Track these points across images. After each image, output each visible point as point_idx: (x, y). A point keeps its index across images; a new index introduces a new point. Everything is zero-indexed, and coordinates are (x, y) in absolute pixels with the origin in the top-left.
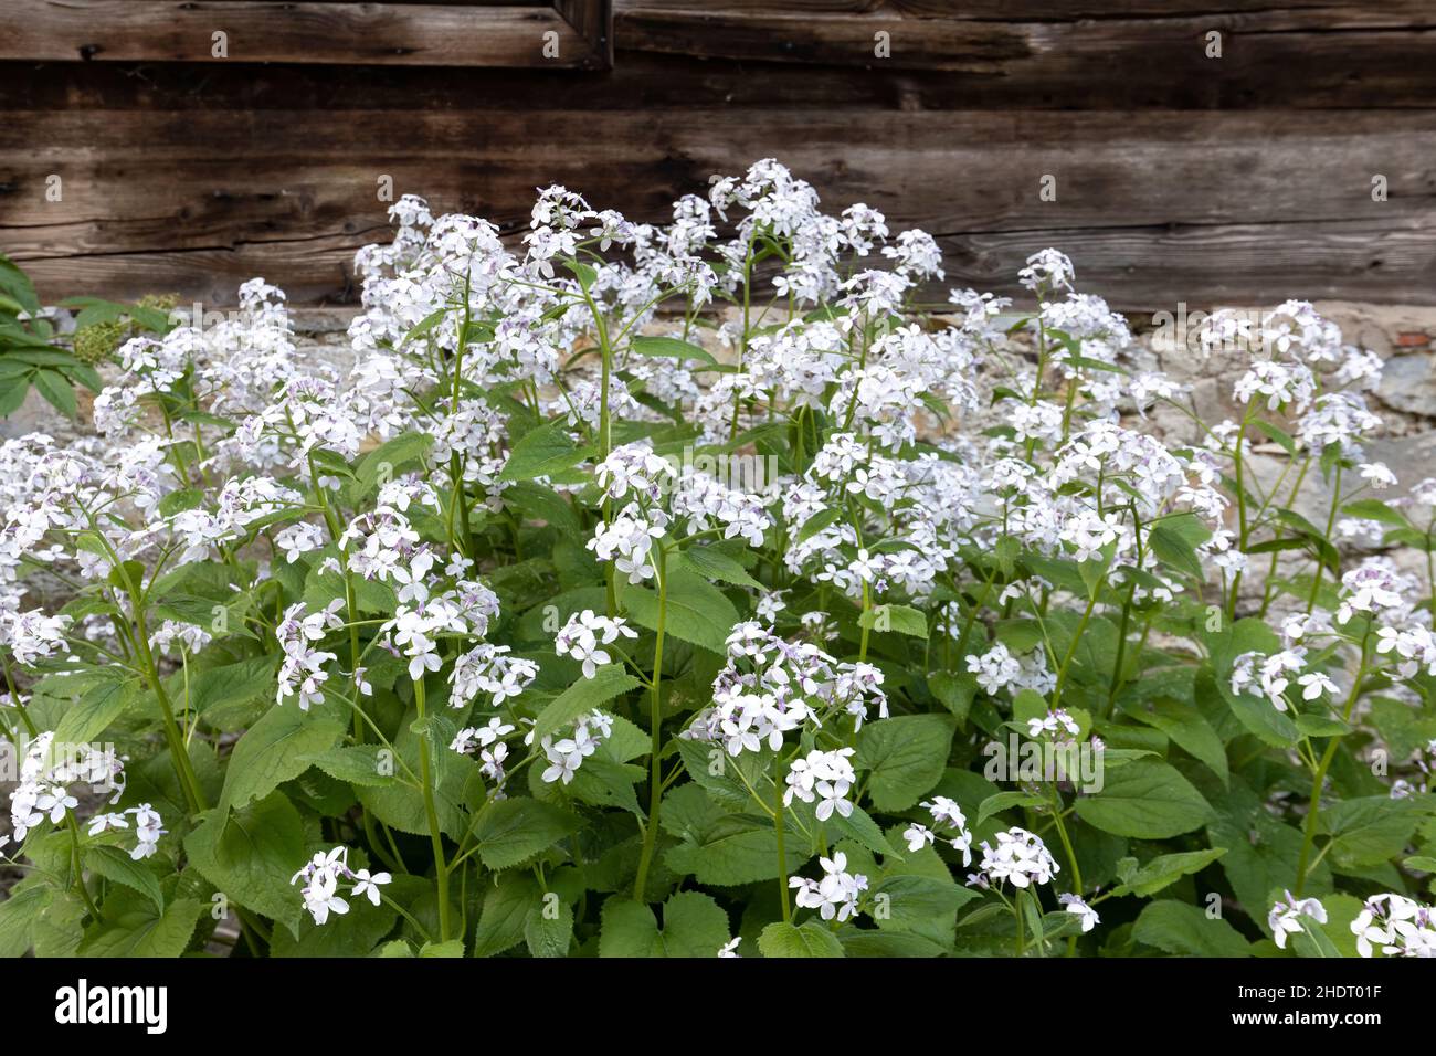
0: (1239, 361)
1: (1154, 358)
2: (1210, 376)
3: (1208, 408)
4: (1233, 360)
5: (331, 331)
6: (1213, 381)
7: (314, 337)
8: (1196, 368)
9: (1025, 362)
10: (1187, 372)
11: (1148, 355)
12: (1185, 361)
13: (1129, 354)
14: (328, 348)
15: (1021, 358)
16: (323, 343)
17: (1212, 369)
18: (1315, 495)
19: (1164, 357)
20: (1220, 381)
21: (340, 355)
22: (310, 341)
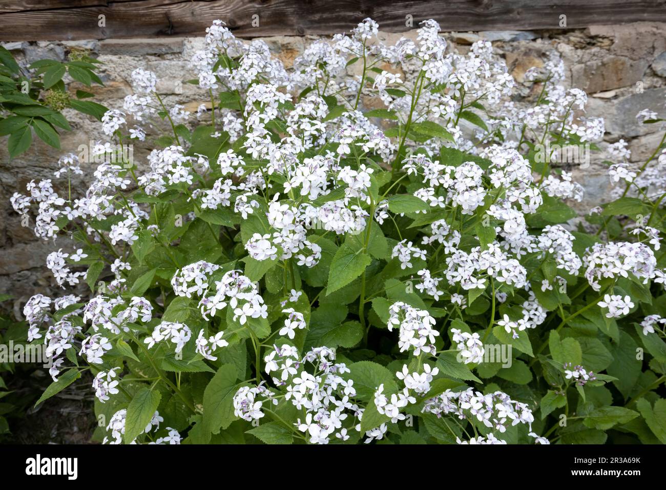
0: (597, 56)
1: (559, 54)
2: (582, 63)
3: (578, 79)
4: (594, 55)
5: (168, 53)
6: (583, 65)
7: (159, 56)
8: (577, 60)
9: (499, 58)
10: (573, 62)
11: (556, 53)
12: (572, 56)
13: (548, 53)
14: (167, 62)
15: (498, 56)
16: (164, 59)
17: (584, 60)
18: (615, 115)
19: (563, 54)
20: (586, 66)
21: (174, 65)
22: (157, 58)
